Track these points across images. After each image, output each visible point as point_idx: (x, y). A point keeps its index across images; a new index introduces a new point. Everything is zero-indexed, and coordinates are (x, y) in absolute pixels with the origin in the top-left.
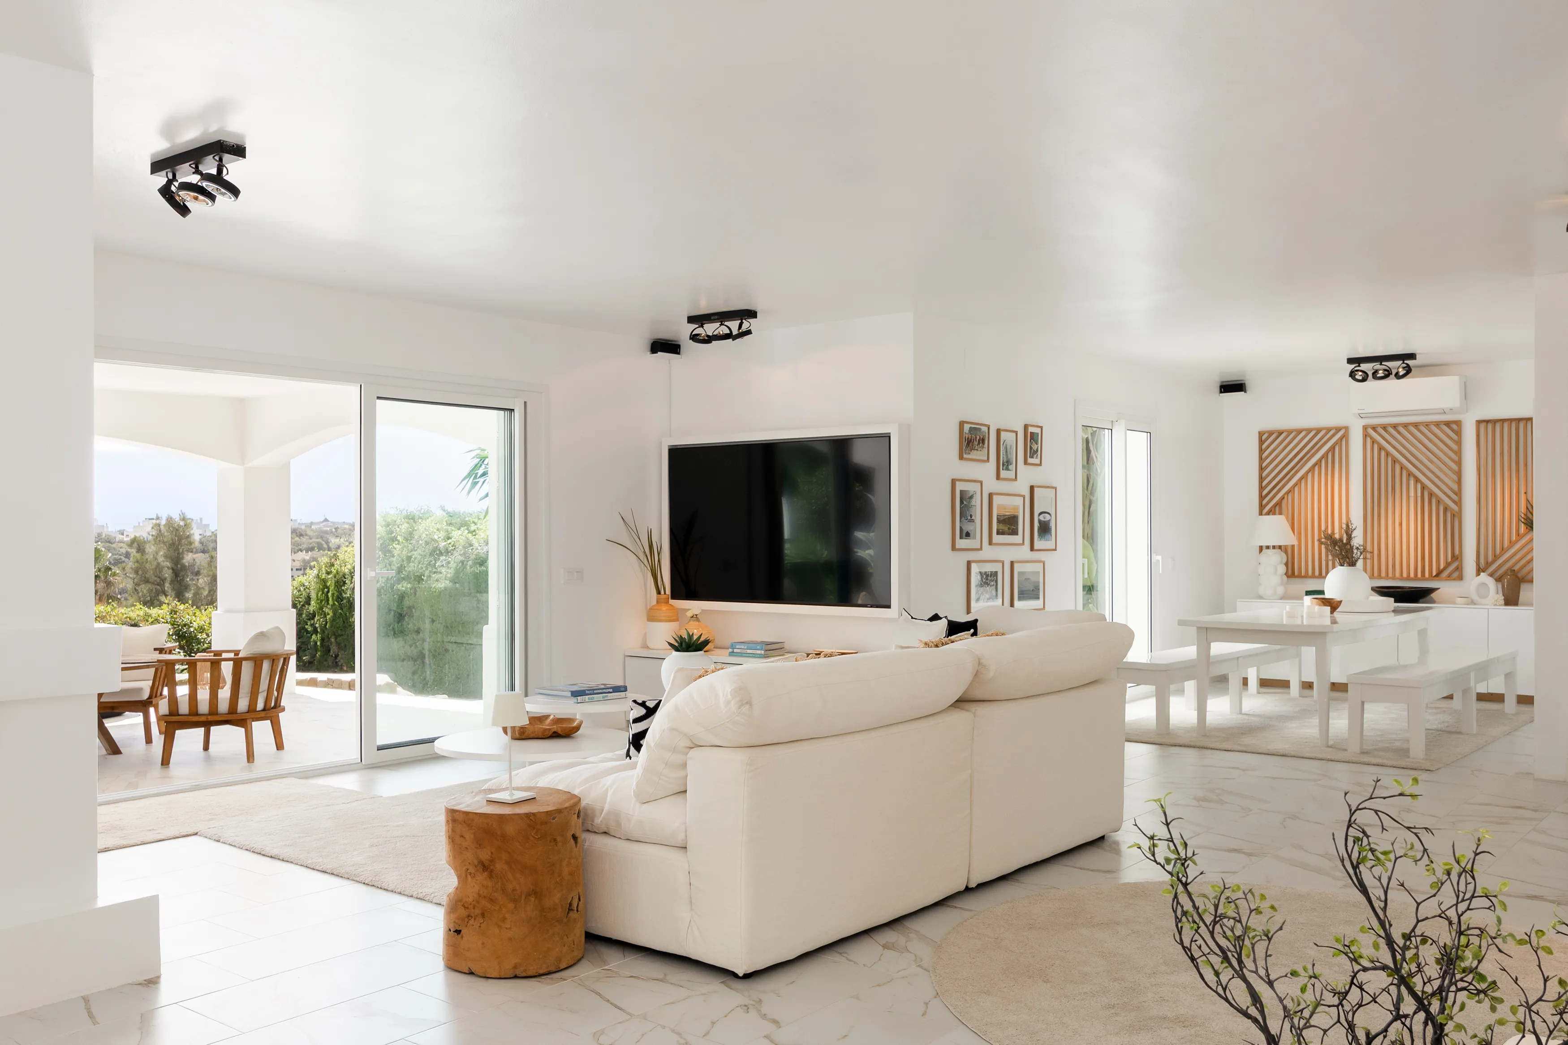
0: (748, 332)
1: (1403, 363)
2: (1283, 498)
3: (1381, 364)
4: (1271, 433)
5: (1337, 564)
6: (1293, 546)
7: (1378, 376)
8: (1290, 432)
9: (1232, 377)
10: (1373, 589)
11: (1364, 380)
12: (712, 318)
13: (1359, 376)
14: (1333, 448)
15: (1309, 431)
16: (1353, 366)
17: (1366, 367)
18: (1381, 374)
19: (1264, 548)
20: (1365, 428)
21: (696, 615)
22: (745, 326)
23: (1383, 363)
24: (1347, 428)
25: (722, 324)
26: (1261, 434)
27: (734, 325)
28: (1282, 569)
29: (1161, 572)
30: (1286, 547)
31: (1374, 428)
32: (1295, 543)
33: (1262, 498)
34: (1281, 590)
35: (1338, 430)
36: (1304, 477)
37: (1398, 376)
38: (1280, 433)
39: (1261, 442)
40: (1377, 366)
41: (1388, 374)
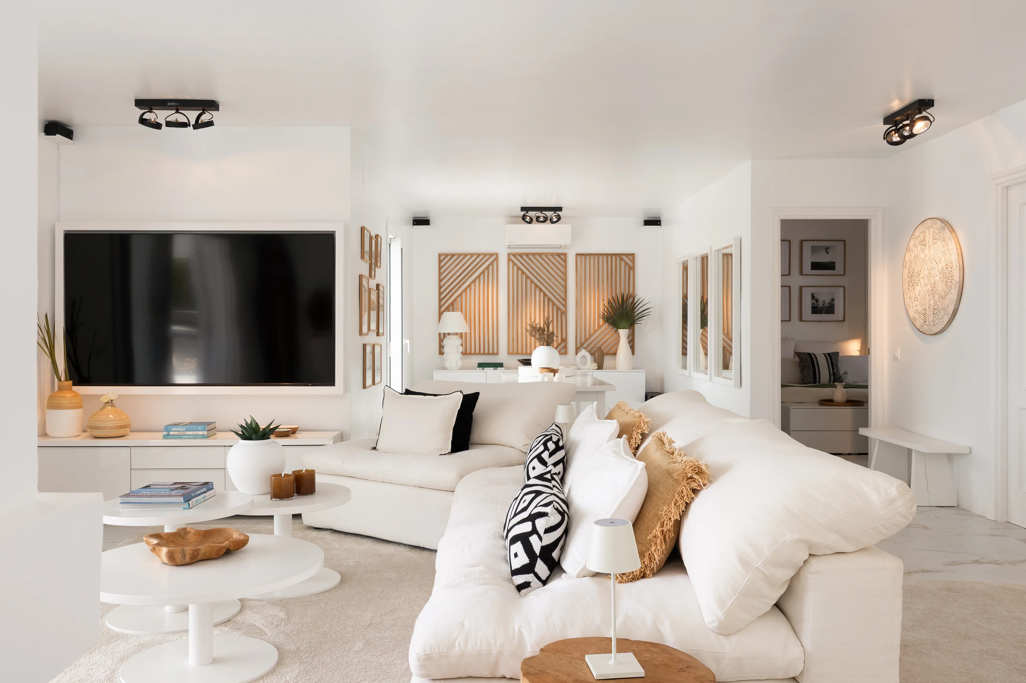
0: (210, 124)
1: (555, 213)
2: (455, 300)
3: (541, 213)
4: (446, 255)
5: (538, 344)
6: (466, 333)
7: (540, 220)
8: (459, 255)
9: (420, 215)
10: (519, 360)
11: (530, 222)
12: (169, 104)
13: (528, 219)
14: (487, 268)
15: (472, 255)
16: (524, 212)
17: (531, 214)
18: (542, 219)
19: (446, 335)
20: (509, 254)
21: (112, 400)
22: (205, 118)
23: (542, 212)
24: (497, 254)
25: (177, 112)
26: (440, 255)
27: (192, 115)
28: (461, 349)
29: (409, 352)
30: (462, 333)
31: (514, 255)
32: (468, 331)
33: (440, 300)
34: (460, 363)
35: (491, 255)
36: (469, 286)
37: (552, 222)
38: (453, 255)
39: (440, 262)
40: (539, 214)
41: (545, 219)
